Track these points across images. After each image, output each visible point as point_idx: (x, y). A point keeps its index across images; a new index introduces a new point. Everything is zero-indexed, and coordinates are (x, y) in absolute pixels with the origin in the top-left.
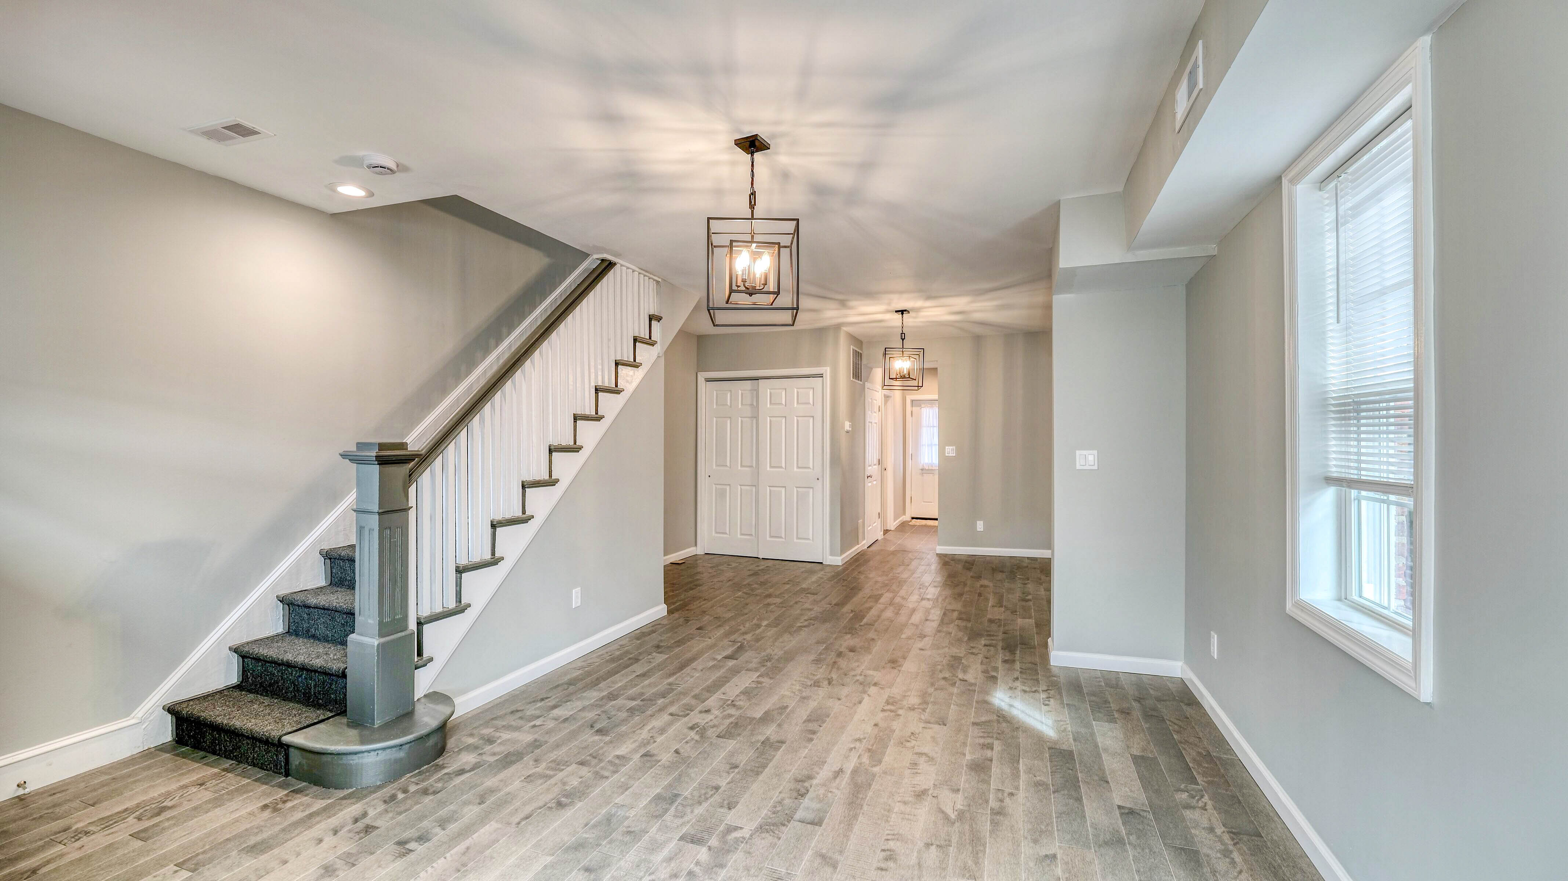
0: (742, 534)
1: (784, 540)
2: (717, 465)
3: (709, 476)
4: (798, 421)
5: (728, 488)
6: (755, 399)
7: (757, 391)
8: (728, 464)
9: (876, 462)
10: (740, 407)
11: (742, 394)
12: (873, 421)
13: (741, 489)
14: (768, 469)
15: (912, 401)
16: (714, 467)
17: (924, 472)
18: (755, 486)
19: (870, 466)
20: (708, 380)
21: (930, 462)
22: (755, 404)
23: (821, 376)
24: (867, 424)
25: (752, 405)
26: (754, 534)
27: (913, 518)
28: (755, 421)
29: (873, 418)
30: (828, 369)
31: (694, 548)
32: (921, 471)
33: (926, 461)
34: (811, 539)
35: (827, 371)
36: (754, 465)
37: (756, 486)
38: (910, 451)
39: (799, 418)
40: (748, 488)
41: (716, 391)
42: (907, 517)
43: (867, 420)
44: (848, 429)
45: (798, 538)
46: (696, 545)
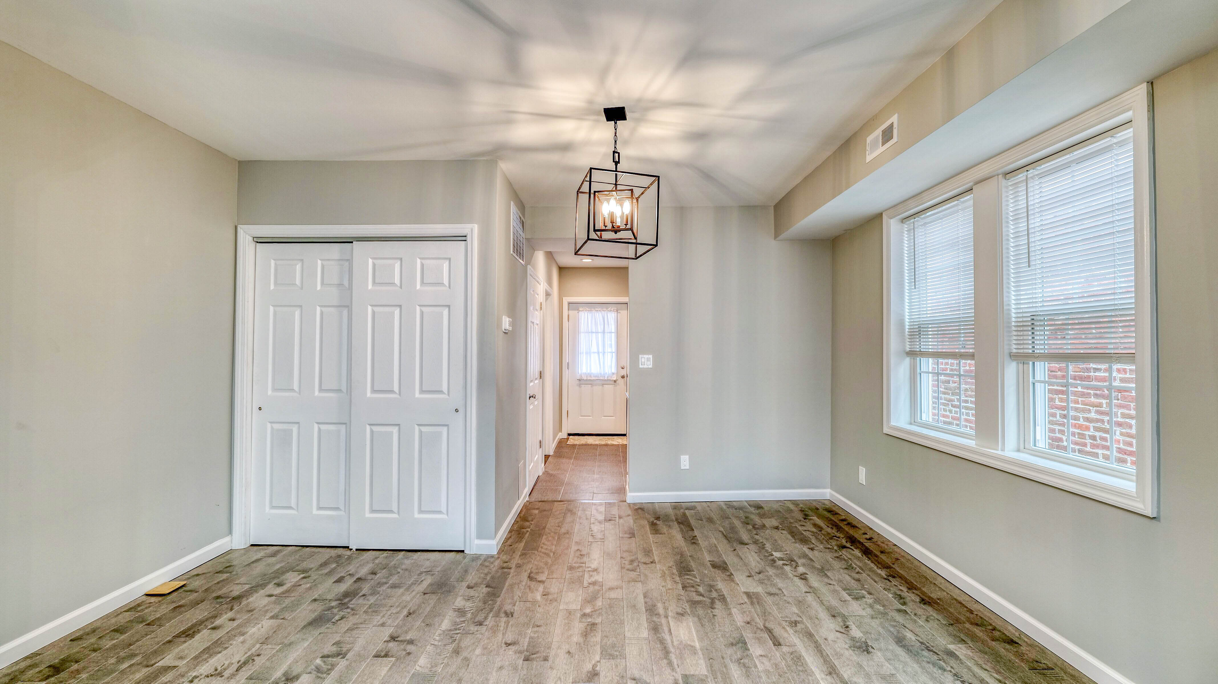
0: (320, 508)
1: (395, 516)
2: (274, 390)
3: (260, 409)
4: (422, 313)
5: (295, 428)
6: (346, 277)
7: (350, 261)
8: (296, 387)
9: (537, 375)
10: (319, 288)
11: (323, 267)
12: (535, 322)
13: (319, 430)
14: (369, 394)
15: (569, 303)
16: (270, 392)
17: (581, 382)
18: (345, 424)
19: (531, 381)
20: (260, 241)
21: (589, 371)
22: (346, 283)
23: (463, 238)
24: (529, 324)
25: (340, 285)
26: (342, 508)
27: (569, 435)
28: (345, 312)
29: (535, 317)
30: (476, 227)
31: (227, 539)
32: (578, 382)
33: (584, 371)
34: (445, 511)
35: (473, 230)
36: (344, 389)
37: (347, 424)
38: (566, 359)
39: (424, 309)
40: (332, 427)
41: (274, 260)
42: (563, 435)
43: (530, 319)
44: (507, 327)
45: (421, 511)
46: (230, 532)
